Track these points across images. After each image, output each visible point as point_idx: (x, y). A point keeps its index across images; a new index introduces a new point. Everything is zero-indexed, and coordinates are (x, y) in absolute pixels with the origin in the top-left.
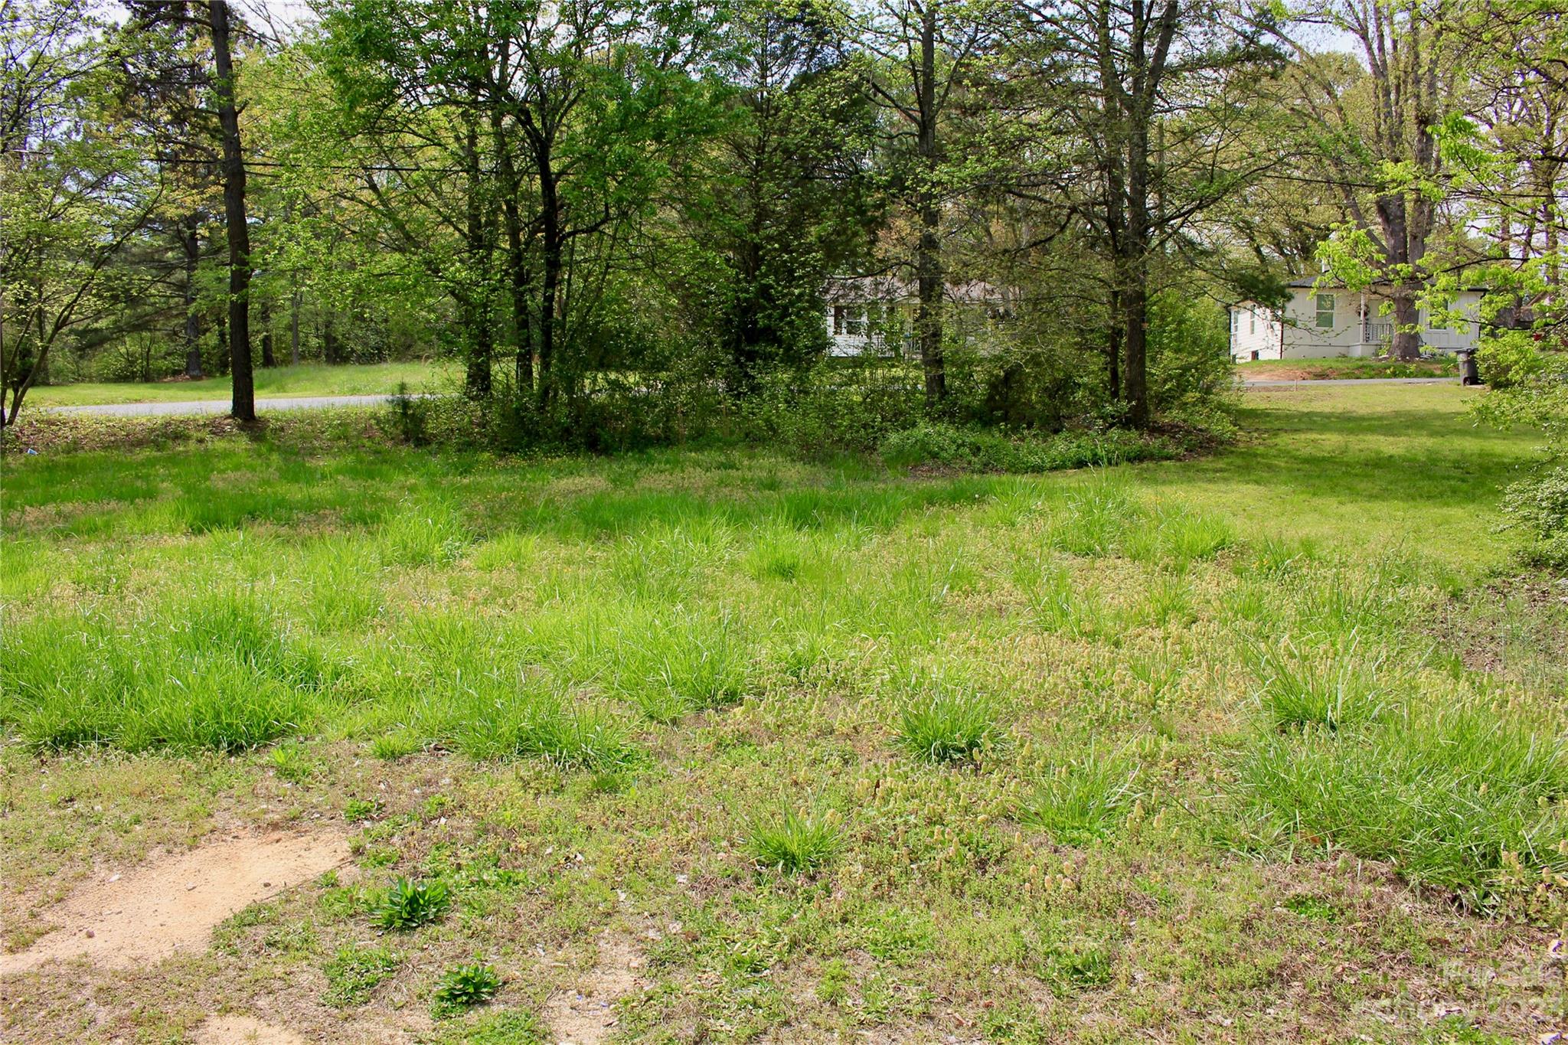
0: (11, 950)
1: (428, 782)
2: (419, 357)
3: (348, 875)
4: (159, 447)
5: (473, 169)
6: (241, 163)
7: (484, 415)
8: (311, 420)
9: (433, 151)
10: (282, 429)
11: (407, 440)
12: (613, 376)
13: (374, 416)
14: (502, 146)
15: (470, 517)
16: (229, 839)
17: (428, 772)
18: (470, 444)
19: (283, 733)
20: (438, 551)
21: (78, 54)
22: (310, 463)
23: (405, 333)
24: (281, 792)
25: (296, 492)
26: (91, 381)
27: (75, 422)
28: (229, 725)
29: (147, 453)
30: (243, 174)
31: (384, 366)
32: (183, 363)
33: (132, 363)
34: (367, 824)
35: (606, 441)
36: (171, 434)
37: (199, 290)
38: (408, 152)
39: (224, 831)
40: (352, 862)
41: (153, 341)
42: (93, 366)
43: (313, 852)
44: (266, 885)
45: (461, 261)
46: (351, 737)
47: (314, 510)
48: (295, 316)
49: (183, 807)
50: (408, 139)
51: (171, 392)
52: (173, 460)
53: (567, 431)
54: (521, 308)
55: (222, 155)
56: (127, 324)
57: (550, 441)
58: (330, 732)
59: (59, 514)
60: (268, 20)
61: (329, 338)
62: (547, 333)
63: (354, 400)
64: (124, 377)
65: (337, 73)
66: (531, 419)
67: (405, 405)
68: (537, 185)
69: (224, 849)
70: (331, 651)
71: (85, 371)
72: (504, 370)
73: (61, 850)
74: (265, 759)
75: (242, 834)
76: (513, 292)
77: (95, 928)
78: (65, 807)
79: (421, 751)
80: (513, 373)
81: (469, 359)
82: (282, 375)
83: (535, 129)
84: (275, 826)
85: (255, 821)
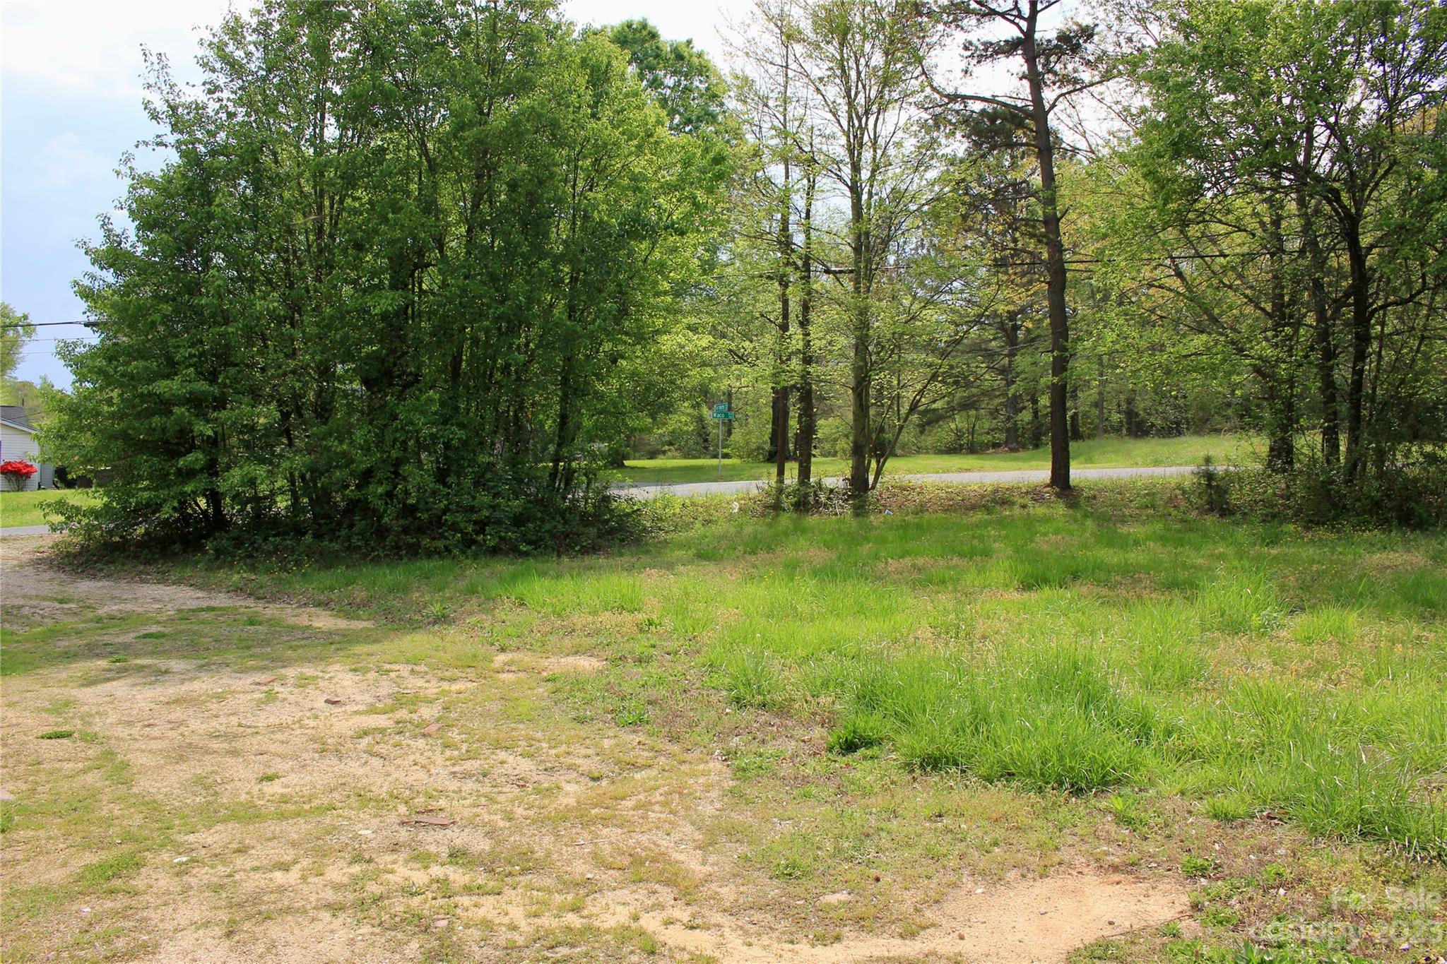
0: (902, 936)
1: (1263, 850)
2: (1218, 431)
3: (1189, 927)
4: (988, 510)
5: (1278, 250)
6: (1062, 262)
7: (1288, 487)
8: (1120, 490)
9: (1238, 237)
10: (1094, 497)
11: (1211, 510)
12: (1428, 448)
13: (1179, 487)
14: (1307, 227)
15: (1283, 588)
16: (1075, 873)
17: (1263, 839)
18: (1274, 516)
19: (1118, 781)
20: (1256, 620)
21: (933, 185)
22: (1123, 530)
23: (1203, 408)
24: (1120, 837)
25: (1110, 556)
26: (927, 453)
27: (921, 487)
28: (1072, 768)
29: (979, 516)
30: (1064, 271)
31: (1183, 439)
32: (1003, 436)
33: (960, 437)
34: (1203, 881)
35: (1420, 516)
36: (999, 500)
37: (1018, 375)
38: (1213, 240)
39: (1070, 865)
40: (1191, 916)
41: (977, 418)
42: (928, 440)
43: (1152, 899)
44: (1111, 923)
45: (1266, 339)
46: (1183, 793)
47: (1130, 574)
48: (1100, 394)
49: (1033, 838)
50: (1216, 228)
51: (994, 463)
52: (1001, 523)
53: (1377, 504)
54: (1328, 383)
55: (1045, 256)
56: (959, 404)
57: (1358, 514)
58: (1163, 787)
59: (914, 566)
60: (1084, 134)
61: (1130, 414)
62: (1356, 406)
63: (1159, 471)
64: (953, 449)
65: (1149, 175)
66: (1338, 492)
67: (1210, 476)
68: (1345, 260)
69: (1070, 882)
70: (1162, 710)
71: (923, 444)
72: (1309, 442)
73: (936, 858)
74: (1104, 804)
75: (1086, 870)
76: (1321, 367)
77: (966, 931)
78: (936, 822)
79: (1253, 816)
80: (1319, 446)
81: (1273, 434)
82: (1090, 448)
83: (1343, 207)
84: (1115, 868)
85: (1097, 860)
